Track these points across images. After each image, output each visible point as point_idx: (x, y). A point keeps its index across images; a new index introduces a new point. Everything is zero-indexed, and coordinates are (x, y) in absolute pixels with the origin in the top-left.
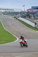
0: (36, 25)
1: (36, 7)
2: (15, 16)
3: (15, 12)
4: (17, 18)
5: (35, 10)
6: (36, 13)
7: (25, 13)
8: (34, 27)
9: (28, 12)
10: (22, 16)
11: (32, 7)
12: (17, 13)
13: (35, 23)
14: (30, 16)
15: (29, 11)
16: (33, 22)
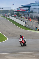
0: (26, 24)
1: (26, 6)
2: (4, 15)
3: (4, 11)
4: (6, 17)
5: (25, 9)
6: (26, 12)
7: (15, 11)
8: (24, 26)
9: (18, 11)
10: (12, 15)
11: (22, 5)
12: (6, 12)
13: (25, 22)
14: (20, 14)
15: (19, 9)
16: (23, 21)
